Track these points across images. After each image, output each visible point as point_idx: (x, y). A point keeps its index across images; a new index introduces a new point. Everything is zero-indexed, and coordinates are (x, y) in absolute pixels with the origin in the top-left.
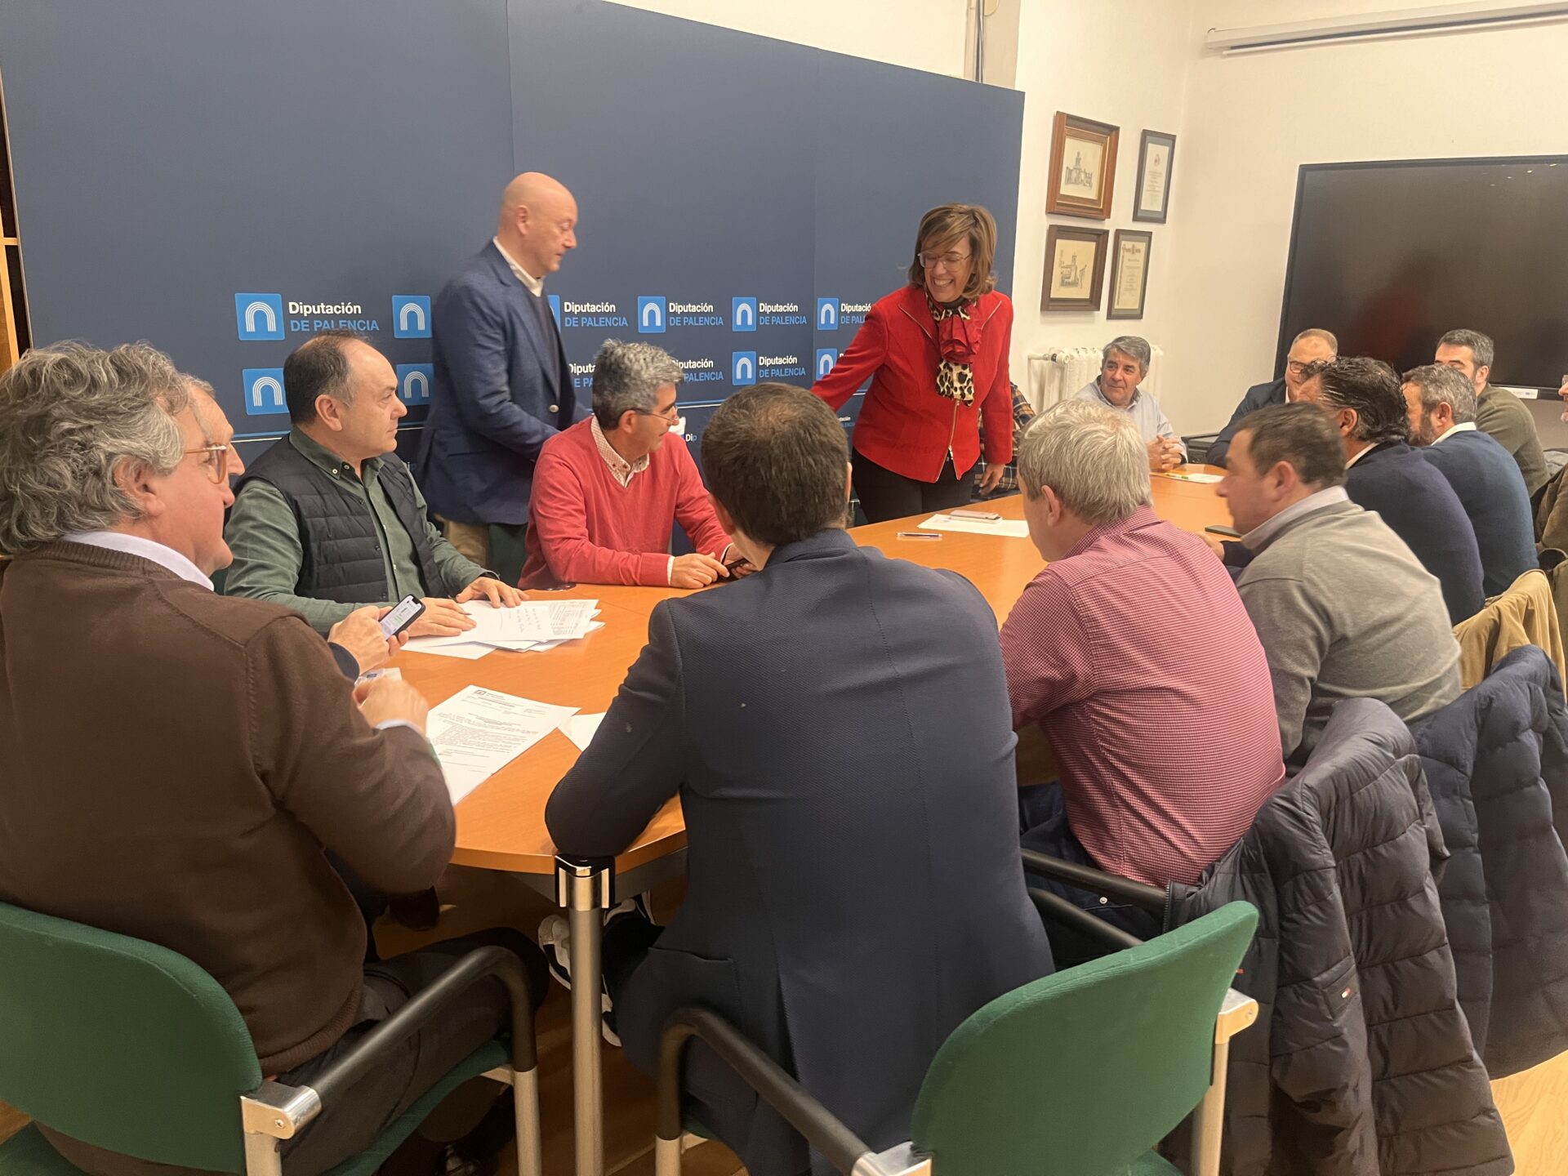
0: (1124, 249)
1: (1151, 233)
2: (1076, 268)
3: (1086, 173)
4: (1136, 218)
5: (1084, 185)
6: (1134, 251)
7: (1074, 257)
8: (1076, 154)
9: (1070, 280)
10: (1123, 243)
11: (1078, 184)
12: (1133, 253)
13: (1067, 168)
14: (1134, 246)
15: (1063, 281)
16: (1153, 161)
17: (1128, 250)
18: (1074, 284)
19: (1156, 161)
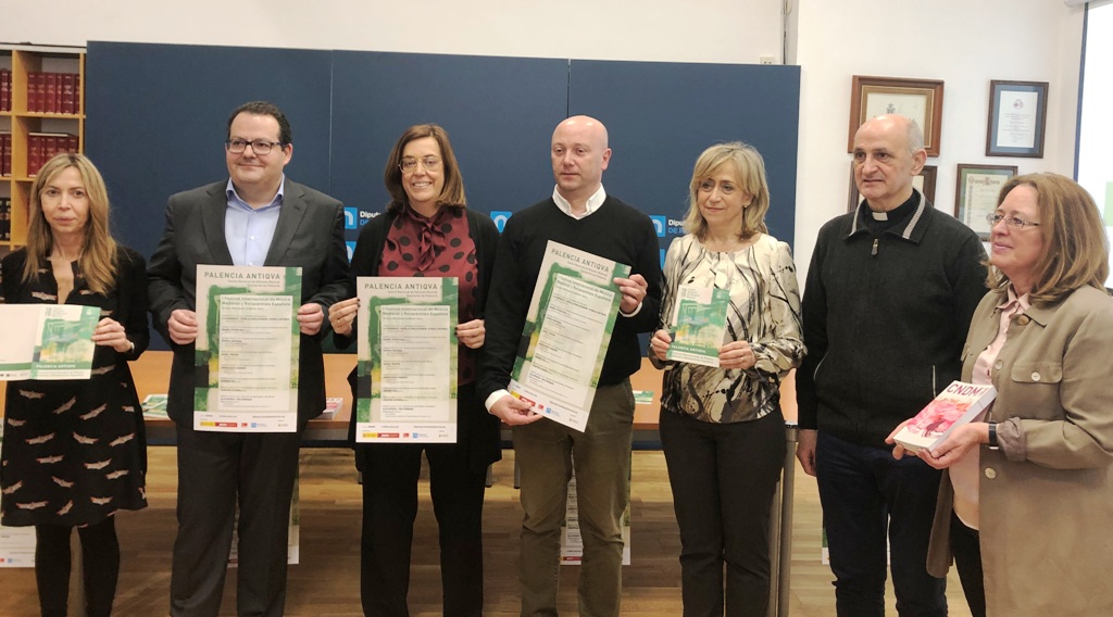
0: (972, 181)
1: (1017, 167)
4: (989, 153)
6: (987, 182)
8: (886, 106)
10: (969, 176)
12: (988, 184)
14: (988, 178)
16: (1012, 105)
17: (977, 182)
19: (1016, 105)
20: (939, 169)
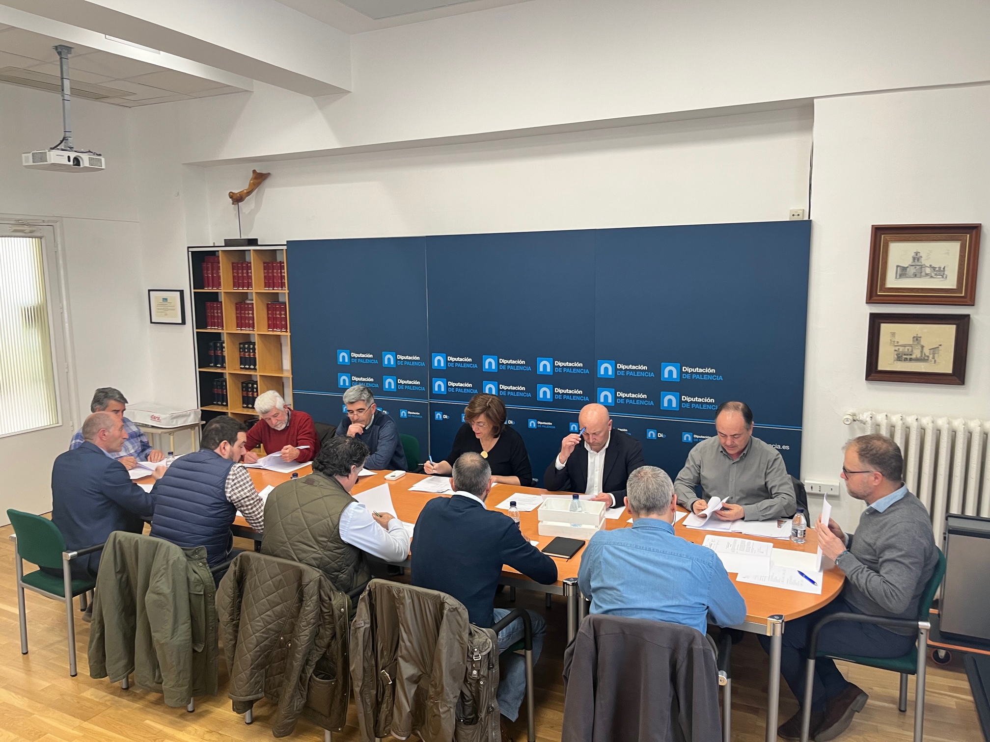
2: (923, 347)
3: (934, 268)
5: (932, 277)
7: (917, 339)
8: (913, 254)
9: (914, 356)
11: (921, 277)
13: (898, 266)
15: (898, 357)
18: (923, 359)
20: (971, 316)
